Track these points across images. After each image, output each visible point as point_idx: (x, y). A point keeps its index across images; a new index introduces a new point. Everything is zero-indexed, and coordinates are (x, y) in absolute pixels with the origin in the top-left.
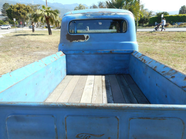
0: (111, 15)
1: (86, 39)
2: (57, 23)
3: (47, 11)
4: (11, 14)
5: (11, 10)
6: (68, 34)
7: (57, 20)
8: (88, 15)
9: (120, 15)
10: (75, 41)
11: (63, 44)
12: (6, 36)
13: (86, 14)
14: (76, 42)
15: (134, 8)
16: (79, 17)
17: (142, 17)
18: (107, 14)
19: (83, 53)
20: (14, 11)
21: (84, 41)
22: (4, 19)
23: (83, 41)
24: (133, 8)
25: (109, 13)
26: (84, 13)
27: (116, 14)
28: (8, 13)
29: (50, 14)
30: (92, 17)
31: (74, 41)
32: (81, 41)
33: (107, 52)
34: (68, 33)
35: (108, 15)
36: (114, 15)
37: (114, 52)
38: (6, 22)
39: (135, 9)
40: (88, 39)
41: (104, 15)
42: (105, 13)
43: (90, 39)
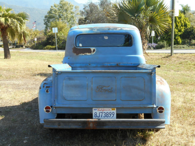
0: (117, 30)
1: (93, 52)
2: (23, 37)
3: (4, 16)
6: (75, 47)
7: (22, 31)
9: (126, 30)
10: (82, 54)
11: (69, 57)
13: (93, 29)
15: (157, 16)
16: (86, 31)
17: (189, 27)
18: (113, 29)
19: (90, 66)
21: (91, 54)
23: (89, 54)
24: (155, 16)
26: (91, 28)
27: (121, 29)
29: (9, 20)
30: (99, 32)
31: (80, 54)
32: (88, 54)
33: (113, 65)
35: (114, 30)
36: (120, 30)
37: (120, 65)
39: (159, 18)
40: (94, 52)
41: (110, 30)
42: (111, 28)
43: (96, 52)
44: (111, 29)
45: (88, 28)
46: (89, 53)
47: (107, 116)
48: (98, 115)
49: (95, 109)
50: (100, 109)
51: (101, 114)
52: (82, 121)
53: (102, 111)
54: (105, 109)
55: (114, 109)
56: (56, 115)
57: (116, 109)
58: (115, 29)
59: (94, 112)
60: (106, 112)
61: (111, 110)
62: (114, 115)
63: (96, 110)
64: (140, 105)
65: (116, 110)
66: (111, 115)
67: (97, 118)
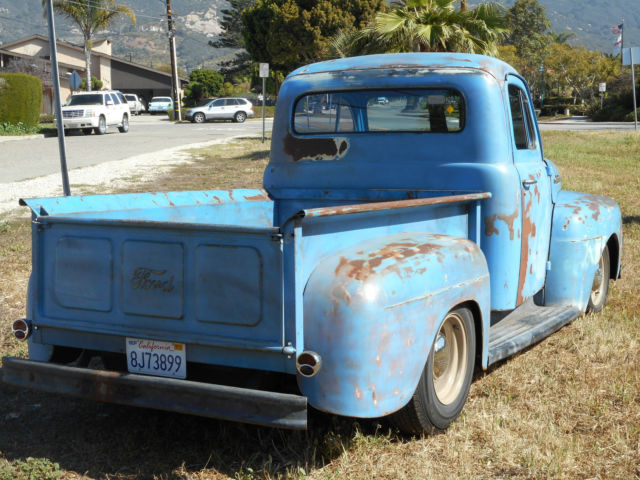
0: (417, 75)
1: (340, 153)
3: (430, 19)
4: (265, 33)
5: (272, 12)
6: (289, 136)
8: (347, 76)
9: (444, 75)
10: (309, 158)
11: (273, 167)
12: (207, 156)
13: (344, 74)
14: (311, 161)
16: (324, 83)
18: (404, 73)
19: (327, 197)
20: (281, 19)
21: (334, 158)
22: (228, 64)
23: (330, 158)
25: (411, 70)
26: (339, 71)
27: (431, 73)
28: (253, 31)
29: (446, 30)
30: (360, 83)
31: (304, 158)
32: (326, 158)
33: (396, 197)
34: (290, 131)
35: (408, 76)
36: (425, 74)
37: (419, 196)
38: (236, 79)
40: (344, 153)
41: (395, 76)
42: (397, 70)
43: (350, 151)
44: (397, 73)
45: (330, 72)
46: (328, 154)
47: (164, 367)
48: (139, 361)
49: (133, 340)
50: (145, 342)
51: (147, 357)
52: (81, 374)
53: (148, 350)
54: (157, 343)
55: (181, 349)
56: (52, 348)
57: (184, 346)
58: (411, 72)
59: (130, 349)
60: (159, 352)
61: (172, 348)
62: (179, 364)
63: (135, 343)
64: (245, 339)
65: (187, 349)
66: (172, 363)
67: (138, 368)
